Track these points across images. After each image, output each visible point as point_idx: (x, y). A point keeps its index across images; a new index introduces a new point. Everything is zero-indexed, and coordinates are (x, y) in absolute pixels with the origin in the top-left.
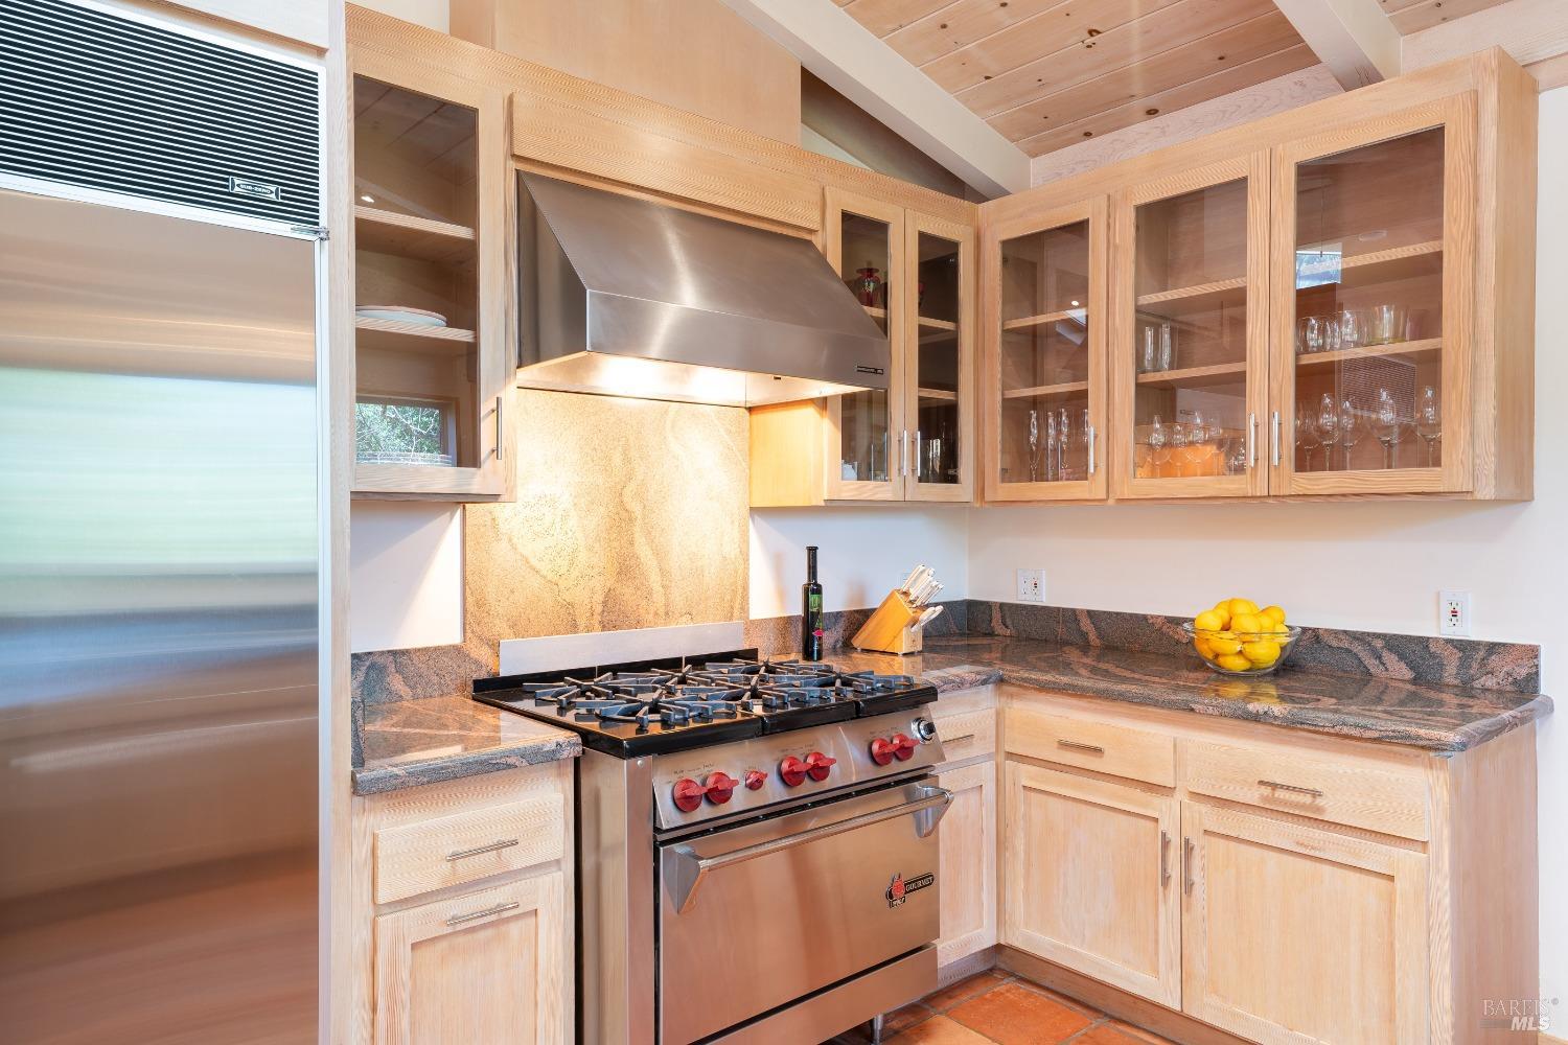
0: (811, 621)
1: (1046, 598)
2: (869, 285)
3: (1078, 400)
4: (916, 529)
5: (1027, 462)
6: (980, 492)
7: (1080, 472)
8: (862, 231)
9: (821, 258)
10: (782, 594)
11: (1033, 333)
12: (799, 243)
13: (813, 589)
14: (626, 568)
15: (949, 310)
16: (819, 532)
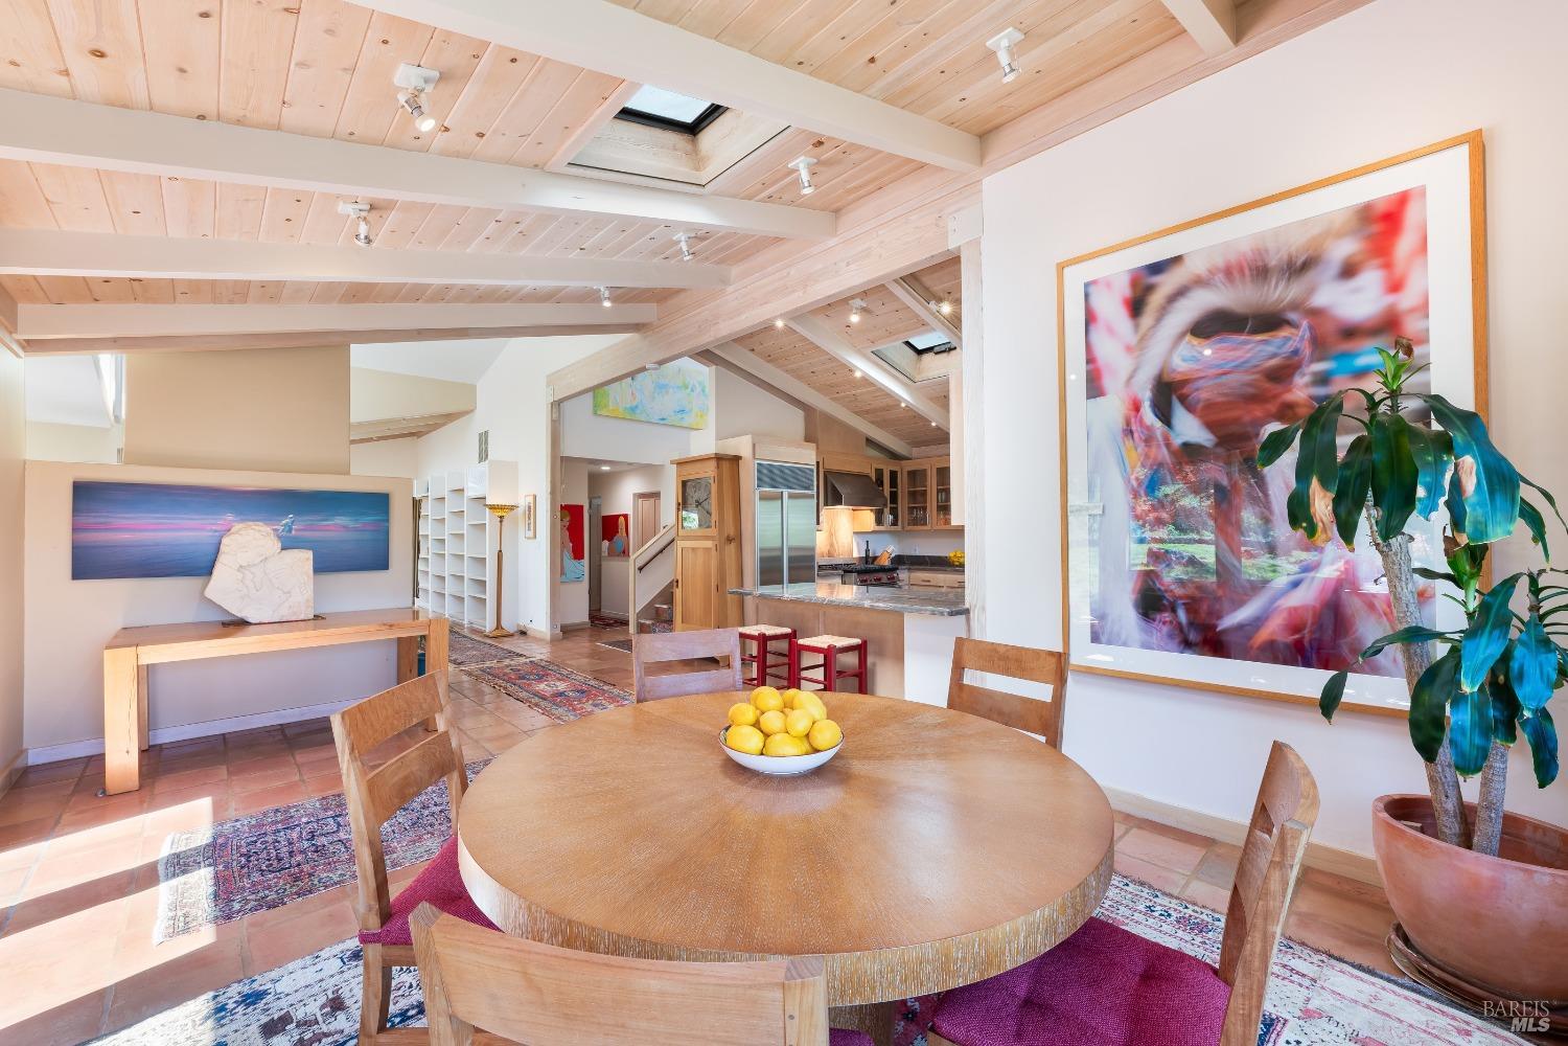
0: (867, 556)
1: (918, 554)
2: (880, 482)
3: (925, 509)
4: (887, 537)
5: (915, 522)
6: (903, 528)
7: (925, 524)
8: (879, 473)
9: (871, 479)
10: (859, 552)
11: (915, 492)
12: (867, 476)
13: (867, 551)
14: (832, 545)
15: (896, 487)
16: (868, 538)
